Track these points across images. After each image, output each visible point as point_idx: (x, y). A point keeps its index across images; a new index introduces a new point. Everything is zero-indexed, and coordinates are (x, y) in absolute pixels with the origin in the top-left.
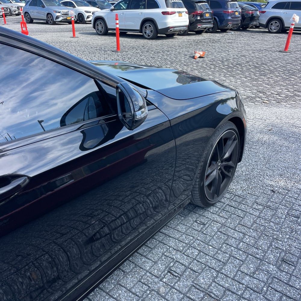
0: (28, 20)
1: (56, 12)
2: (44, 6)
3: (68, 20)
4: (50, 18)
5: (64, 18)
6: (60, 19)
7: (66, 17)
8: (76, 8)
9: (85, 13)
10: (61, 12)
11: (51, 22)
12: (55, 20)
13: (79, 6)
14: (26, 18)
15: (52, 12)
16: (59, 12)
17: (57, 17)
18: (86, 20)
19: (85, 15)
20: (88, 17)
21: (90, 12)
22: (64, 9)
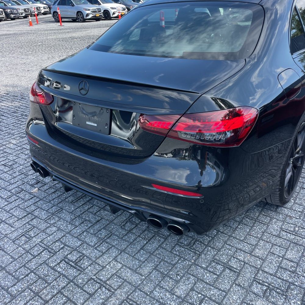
0: (57, 20)
1: (86, 10)
2: (74, 5)
3: (97, 17)
4: (80, 16)
5: (93, 15)
6: (90, 17)
7: (95, 14)
8: (101, 5)
9: (110, 9)
10: (91, 10)
11: (81, 20)
12: (85, 18)
13: (104, 3)
14: (55, 17)
15: (82, 10)
16: (89, 10)
17: (87, 15)
18: (111, 16)
19: (111, 11)
20: (114, 13)
21: (115, 8)
22: (93, 7)
